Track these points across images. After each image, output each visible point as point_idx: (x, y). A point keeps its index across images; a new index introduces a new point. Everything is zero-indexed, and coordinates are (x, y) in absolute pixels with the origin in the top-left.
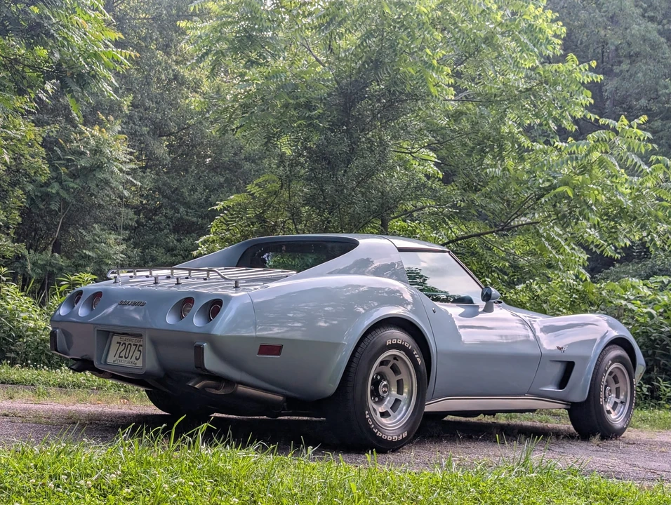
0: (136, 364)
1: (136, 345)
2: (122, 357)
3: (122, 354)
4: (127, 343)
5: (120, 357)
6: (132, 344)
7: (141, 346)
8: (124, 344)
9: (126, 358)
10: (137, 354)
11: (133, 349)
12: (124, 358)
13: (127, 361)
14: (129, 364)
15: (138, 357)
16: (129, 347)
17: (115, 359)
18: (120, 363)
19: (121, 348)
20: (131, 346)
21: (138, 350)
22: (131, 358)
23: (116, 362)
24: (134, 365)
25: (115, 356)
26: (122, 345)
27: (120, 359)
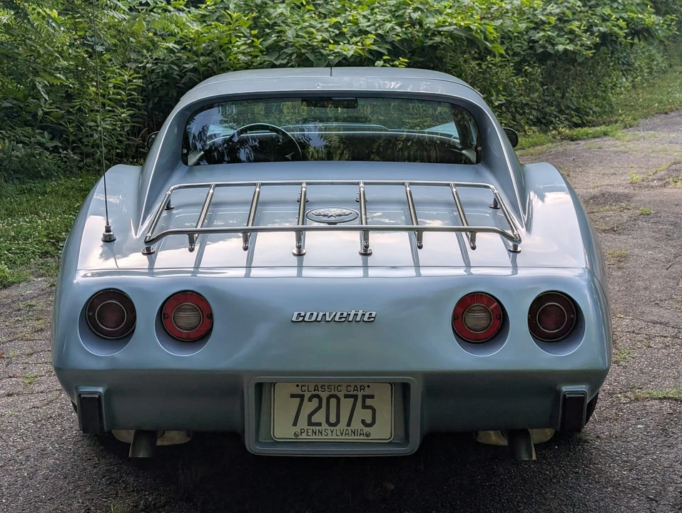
0: (368, 435)
1: (355, 397)
2: (320, 424)
3: (320, 417)
4: (324, 395)
5: (310, 424)
6: (341, 395)
7: (365, 397)
8: (317, 396)
9: (335, 425)
10: (362, 414)
11: (346, 404)
12: (325, 426)
13: (339, 432)
14: (347, 437)
15: (369, 421)
16: (333, 402)
17: (297, 429)
18: (318, 437)
19: (309, 407)
20: (338, 400)
21: (364, 407)
22: (349, 425)
23: (304, 436)
24: (362, 437)
25: (295, 424)
26: (310, 400)
27: (314, 428)
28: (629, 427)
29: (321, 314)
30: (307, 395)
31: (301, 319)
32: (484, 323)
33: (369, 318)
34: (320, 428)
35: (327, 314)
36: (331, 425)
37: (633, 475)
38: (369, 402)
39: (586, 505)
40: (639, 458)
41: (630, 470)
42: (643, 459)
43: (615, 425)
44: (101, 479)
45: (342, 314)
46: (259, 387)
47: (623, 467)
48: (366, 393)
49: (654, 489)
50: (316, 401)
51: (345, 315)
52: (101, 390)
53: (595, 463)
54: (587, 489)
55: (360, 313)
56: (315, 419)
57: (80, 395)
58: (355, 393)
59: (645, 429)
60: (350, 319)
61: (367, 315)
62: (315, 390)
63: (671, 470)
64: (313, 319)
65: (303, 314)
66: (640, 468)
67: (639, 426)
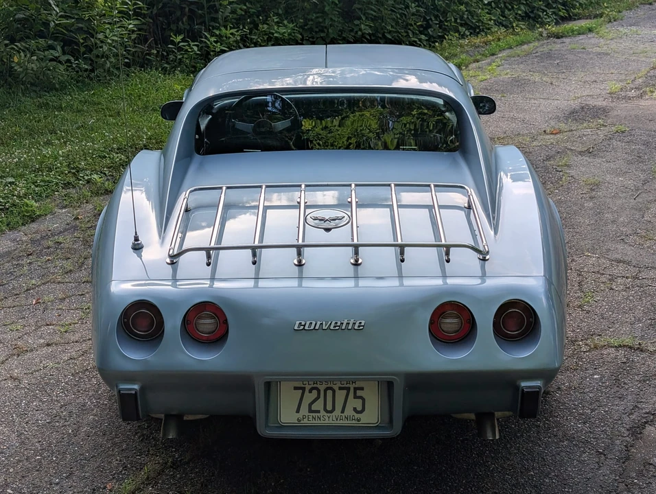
0: (359, 420)
2: (318, 412)
3: (318, 405)
4: (322, 388)
5: (311, 411)
6: (336, 388)
7: (356, 389)
8: (316, 389)
9: (331, 412)
10: (353, 403)
11: (341, 395)
12: (323, 413)
13: (334, 417)
14: (341, 422)
15: (359, 408)
16: (330, 393)
17: (300, 415)
18: (317, 422)
19: (309, 397)
20: (334, 392)
21: (356, 397)
22: (343, 411)
23: (305, 421)
24: (354, 422)
25: (298, 411)
26: (310, 391)
27: (314, 414)
28: (586, 378)
29: (319, 323)
30: (308, 387)
31: (302, 327)
32: (455, 327)
33: (359, 326)
34: (319, 414)
35: (324, 323)
36: (328, 412)
37: (586, 428)
38: (359, 393)
39: (544, 459)
40: (593, 410)
41: (584, 423)
42: (596, 412)
43: (574, 376)
44: (134, 436)
45: (336, 323)
46: (268, 385)
47: (578, 420)
48: (356, 386)
49: (603, 442)
50: (315, 392)
51: (339, 324)
52: (136, 387)
53: (555, 416)
54: (546, 443)
55: (352, 322)
56: (314, 407)
57: (119, 391)
58: (348, 385)
59: (601, 379)
60: (343, 328)
61: (357, 324)
62: (314, 384)
63: (620, 422)
64: (312, 328)
65: (303, 323)
66: (593, 420)
67: (595, 376)
